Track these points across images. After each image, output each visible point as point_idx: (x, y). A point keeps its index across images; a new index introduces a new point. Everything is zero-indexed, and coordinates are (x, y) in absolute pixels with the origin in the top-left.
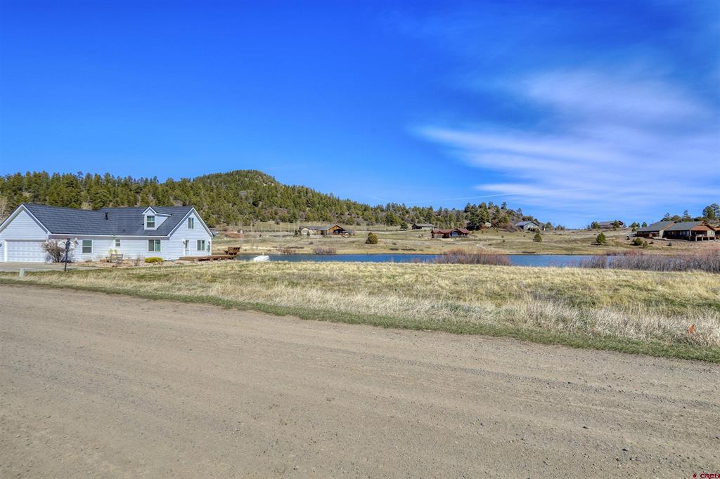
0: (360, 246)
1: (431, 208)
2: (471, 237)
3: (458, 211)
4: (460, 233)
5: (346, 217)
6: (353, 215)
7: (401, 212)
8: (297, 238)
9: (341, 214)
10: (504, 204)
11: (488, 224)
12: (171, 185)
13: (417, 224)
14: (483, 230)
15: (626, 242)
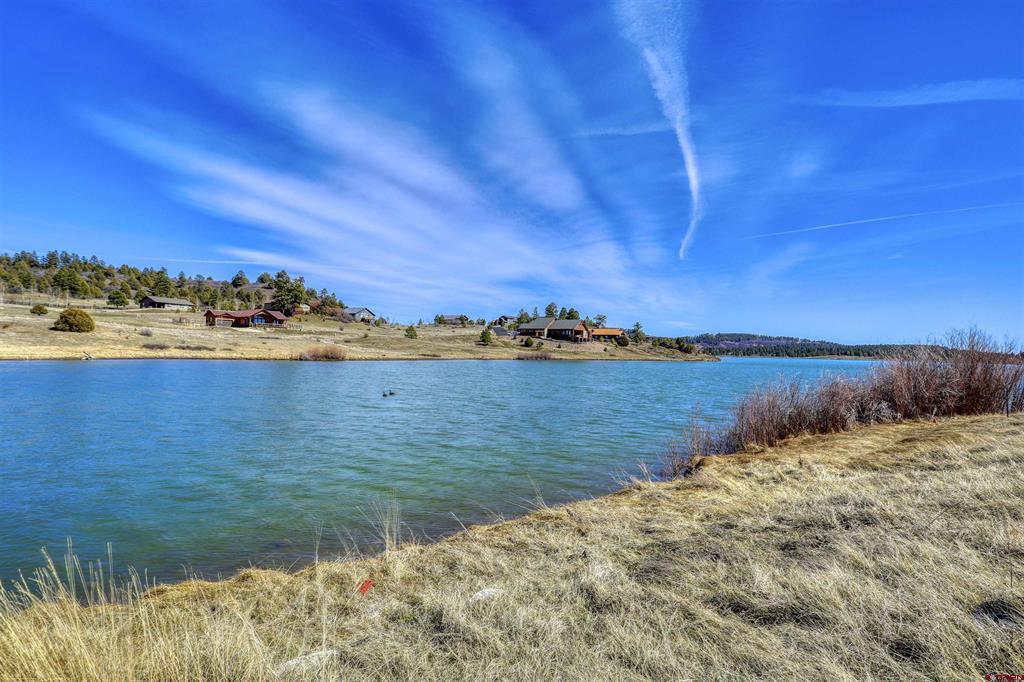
11: (305, 308)
13: (152, 298)
14: (299, 316)
15: (513, 342)
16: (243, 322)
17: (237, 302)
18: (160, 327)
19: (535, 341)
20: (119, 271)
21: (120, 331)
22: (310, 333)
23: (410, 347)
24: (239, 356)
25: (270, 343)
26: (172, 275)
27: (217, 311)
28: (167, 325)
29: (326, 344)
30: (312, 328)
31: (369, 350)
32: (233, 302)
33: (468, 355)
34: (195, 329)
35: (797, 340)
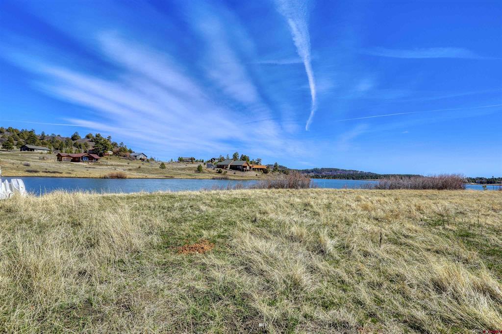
4: (90, 158)
11: (110, 153)
13: (27, 146)
14: (107, 157)
15: (213, 171)
16: (77, 159)
17: (74, 148)
18: (33, 161)
19: (223, 171)
20: (7, 130)
21: (13, 164)
22: (112, 165)
23: (161, 173)
24: (74, 176)
25: (90, 170)
26: (38, 133)
27: (64, 154)
28: (36, 160)
29: (120, 170)
30: (113, 163)
31: (140, 174)
32: (72, 148)
33: (189, 177)
34: (51, 162)
35: (358, 171)
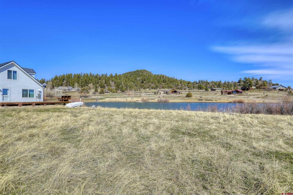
0: (182, 98)
1: (220, 81)
2: (244, 94)
3: (235, 82)
4: (237, 92)
5: (180, 86)
6: (183, 85)
7: (205, 84)
8: (155, 95)
9: (177, 85)
10: (261, 78)
11: (254, 87)
12: (111, 76)
13: (213, 88)
